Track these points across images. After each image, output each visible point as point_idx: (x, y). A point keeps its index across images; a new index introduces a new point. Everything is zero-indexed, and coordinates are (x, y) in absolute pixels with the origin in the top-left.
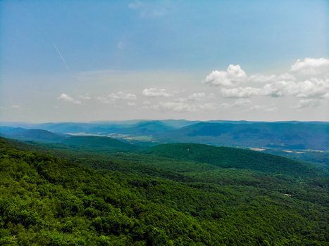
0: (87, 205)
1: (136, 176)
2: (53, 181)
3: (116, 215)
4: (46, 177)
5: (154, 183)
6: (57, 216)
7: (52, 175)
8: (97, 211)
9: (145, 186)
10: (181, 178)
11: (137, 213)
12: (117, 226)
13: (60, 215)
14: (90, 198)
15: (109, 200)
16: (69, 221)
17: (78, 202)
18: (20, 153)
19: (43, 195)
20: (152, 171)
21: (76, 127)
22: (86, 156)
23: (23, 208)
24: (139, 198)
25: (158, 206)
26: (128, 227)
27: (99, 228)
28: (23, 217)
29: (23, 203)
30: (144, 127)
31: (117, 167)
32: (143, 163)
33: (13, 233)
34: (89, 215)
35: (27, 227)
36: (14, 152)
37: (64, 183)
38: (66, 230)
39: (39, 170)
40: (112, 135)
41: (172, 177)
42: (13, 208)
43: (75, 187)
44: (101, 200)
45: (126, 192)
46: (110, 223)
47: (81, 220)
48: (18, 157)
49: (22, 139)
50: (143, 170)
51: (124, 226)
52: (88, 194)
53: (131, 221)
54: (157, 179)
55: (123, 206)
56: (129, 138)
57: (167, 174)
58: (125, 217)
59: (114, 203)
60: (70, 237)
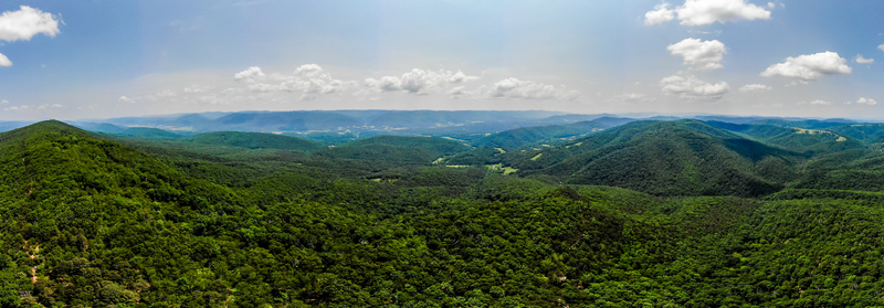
0: (143, 179)
1: (181, 159)
2: (117, 161)
3: (167, 188)
4: (112, 158)
5: (196, 164)
6: (120, 186)
7: (116, 157)
8: (151, 185)
9: (189, 166)
10: (218, 159)
11: (183, 186)
12: (167, 195)
13: (122, 185)
14: (145, 174)
15: (160, 177)
16: (129, 190)
17: (136, 177)
18: (94, 140)
19: (110, 170)
20: (193, 155)
21: (132, 120)
22: (141, 143)
23: (96, 178)
24: (184, 176)
25: (200, 181)
26: (176, 196)
27: (152, 197)
28: (97, 184)
29: (97, 175)
30: (186, 119)
31: (165, 152)
32: (186, 149)
33: (90, 194)
34: (144, 186)
35: (99, 192)
36: (91, 140)
37: (125, 163)
38: (127, 196)
39: (107, 153)
40: (161, 127)
41: (210, 159)
42: (89, 178)
43: (133, 166)
44: (154, 177)
45: (173, 170)
46: (161, 193)
47: (138, 190)
48: (93, 143)
49: (95, 130)
50: (187, 155)
51: (173, 196)
52: (143, 172)
53: (179, 192)
54: (199, 161)
55: (171, 181)
56: (173, 129)
57: (206, 157)
58: (174, 189)
59: (165, 179)
60: (130, 201)
